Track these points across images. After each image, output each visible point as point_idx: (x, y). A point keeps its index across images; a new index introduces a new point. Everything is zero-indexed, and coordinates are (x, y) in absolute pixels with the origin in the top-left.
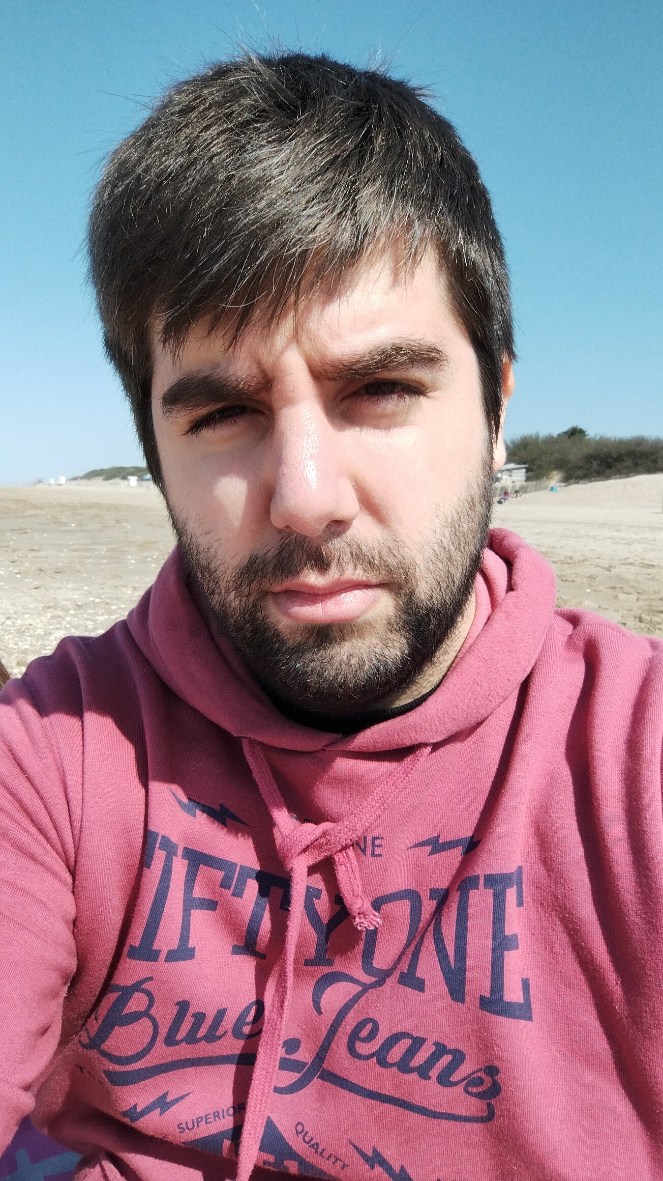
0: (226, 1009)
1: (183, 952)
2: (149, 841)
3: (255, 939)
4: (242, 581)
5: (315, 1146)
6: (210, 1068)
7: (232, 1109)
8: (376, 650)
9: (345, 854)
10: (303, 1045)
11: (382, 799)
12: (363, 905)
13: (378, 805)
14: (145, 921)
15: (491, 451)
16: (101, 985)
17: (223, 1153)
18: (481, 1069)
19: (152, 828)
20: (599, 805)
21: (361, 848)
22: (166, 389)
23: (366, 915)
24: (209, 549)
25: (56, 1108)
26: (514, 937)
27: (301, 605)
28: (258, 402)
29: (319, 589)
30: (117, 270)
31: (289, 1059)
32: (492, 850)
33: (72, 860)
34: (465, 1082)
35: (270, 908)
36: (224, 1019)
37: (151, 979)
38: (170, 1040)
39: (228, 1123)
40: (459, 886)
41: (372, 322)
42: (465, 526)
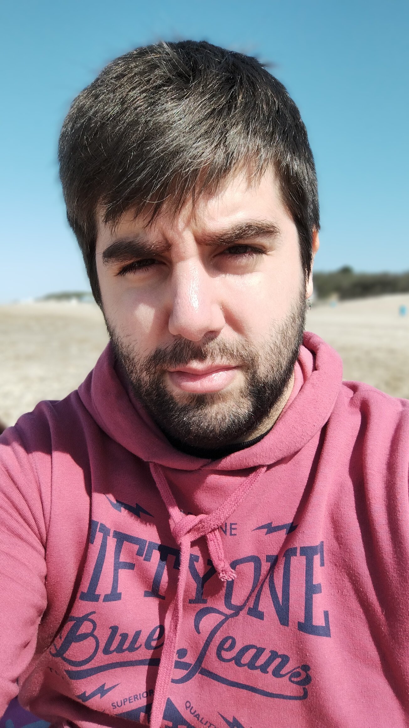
0: (141, 631)
1: (114, 596)
2: (93, 527)
3: (158, 587)
4: (150, 365)
5: (197, 716)
6: (131, 668)
7: (145, 693)
8: (233, 409)
9: (213, 534)
10: (189, 653)
11: (236, 499)
12: (224, 566)
13: (233, 503)
14: (90, 577)
15: (305, 286)
16: (62, 616)
17: (140, 721)
18: (299, 667)
19: (94, 519)
20: (370, 503)
21: (223, 531)
22: (105, 248)
23: (227, 572)
24: (128, 346)
25: (35, 694)
26: (319, 585)
27: (187, 381)
28: (162, 256)
29: (199, 371)
30: (76, 177)
31: (180, 662)
32: (305, 531)
33: (45, 538)
34: (289, 675)
35: (167, 567)
36: (140, 637)
37: (94, 612)
38: (106, 651)
39: (143, 702)
40: (285, 554)
41: (235, 209)
42: (290, 332)
